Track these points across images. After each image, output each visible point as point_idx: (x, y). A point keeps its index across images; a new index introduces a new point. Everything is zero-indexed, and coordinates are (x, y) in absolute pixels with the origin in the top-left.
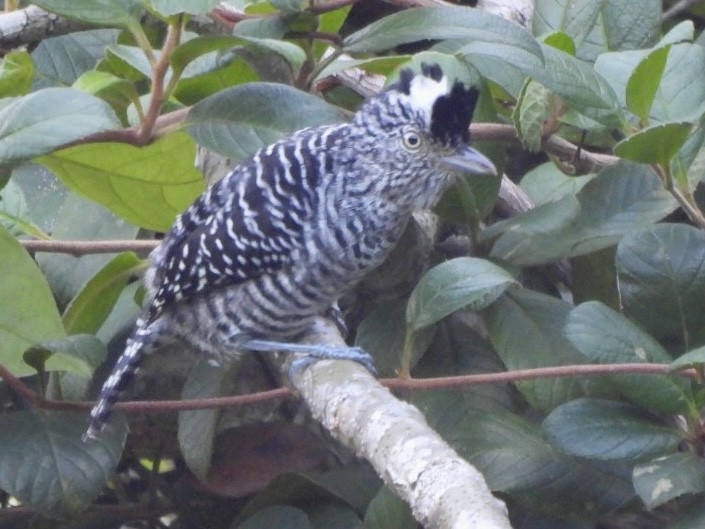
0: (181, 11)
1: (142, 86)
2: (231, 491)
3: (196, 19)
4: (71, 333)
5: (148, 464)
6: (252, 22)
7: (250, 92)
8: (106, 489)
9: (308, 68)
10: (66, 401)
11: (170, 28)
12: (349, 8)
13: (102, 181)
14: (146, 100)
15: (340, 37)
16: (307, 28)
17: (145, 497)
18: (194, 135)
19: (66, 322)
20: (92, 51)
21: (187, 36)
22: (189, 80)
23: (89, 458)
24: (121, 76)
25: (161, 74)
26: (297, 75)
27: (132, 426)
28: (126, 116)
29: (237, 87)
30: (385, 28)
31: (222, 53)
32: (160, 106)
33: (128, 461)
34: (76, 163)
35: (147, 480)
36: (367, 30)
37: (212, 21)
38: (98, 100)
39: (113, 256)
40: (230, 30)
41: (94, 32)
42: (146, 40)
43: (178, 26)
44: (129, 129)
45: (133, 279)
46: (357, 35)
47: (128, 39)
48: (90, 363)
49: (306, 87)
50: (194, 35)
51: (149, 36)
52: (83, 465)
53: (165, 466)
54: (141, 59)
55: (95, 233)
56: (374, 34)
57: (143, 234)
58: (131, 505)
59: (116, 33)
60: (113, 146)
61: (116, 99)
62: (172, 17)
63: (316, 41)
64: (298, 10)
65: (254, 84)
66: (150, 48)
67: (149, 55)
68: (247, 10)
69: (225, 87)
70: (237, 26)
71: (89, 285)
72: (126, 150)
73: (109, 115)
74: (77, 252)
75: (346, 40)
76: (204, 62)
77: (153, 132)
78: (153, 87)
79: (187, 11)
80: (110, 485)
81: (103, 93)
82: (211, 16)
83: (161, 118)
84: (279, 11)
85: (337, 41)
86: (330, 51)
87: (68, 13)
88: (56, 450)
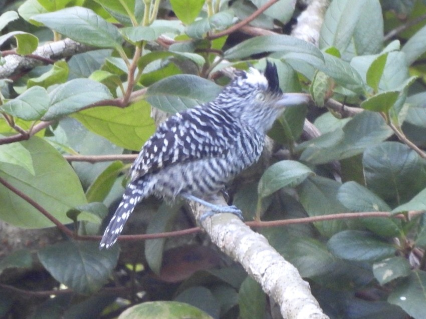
0: (142, 39)
1: (124, 77)
2: (173, 279)
3: (150, 44)
4: (90, 201)
5: (130, 267)
6: (179, 44)
7: (178, 80)
8: (110, 280)
9: (207, 67)
10: (88, 236)
11: (137, 48)
12: (227, 37)
13: (104, 126)
14: (125, 85)
15: (222, 51)
16: (206, 47)
17: (129, 284)
18: (149, 101)
19: (87, 196)
20: (98, 60)
21: (145, 52)
22: (146, 74)
23: (101, 265)
24: (113, 72)
25: (133, 71)
26: (201, 71)
27: (122, 248)
28: (116, 93)
29: (171, 77)
30: (245, 47)
31: (163, 60)
32: (133, 87)
33: (120, 266)
34: (90, 116)
35: (130, 275)
36: (236, 47)
37: (158, 45)
38: (101, 84)
39: (110, 163)
40: (167, 49)
41: (99, 51)
42: (125, 54)
43: (141, 47)
44: (118, 99)
45: (121, 174)
46: (231, 50)
47: (116, 54)
48: (100, 216)
49: (205, 76)
50: (149, 52)
51: (126, 52)
52: (97, 268)
53: (139, 268)
54: (123, 64)
55: (102, 151)
56: (239, 50)
57: (126, 152)
58: (122, 288)
59: (110, 51)
60: (110, 108)
61: (111, 84)
62: (137, 42)
63: (210, 54)
64: (201, 38)
65: (179, 75)
66: (127, 58)
67: (127, 62)
68: (176, 39)
69: (165, 77)
70: (171, 47)
71: (99, 178)
72: (116, 110)
73: (107, 92)
74: (92, 161)
75: (225, 53)
76: (155, 65)
77: (131, 100)
78: (129, 78)
79: (145, 39)
80: (112, 278)
81: (105, 82)
82: (156, 41)
83: (133, 94)
84: (191, 39)
85: (221, 53)
86: (217, 58)
87: (86, 42)
88: (84, 261)
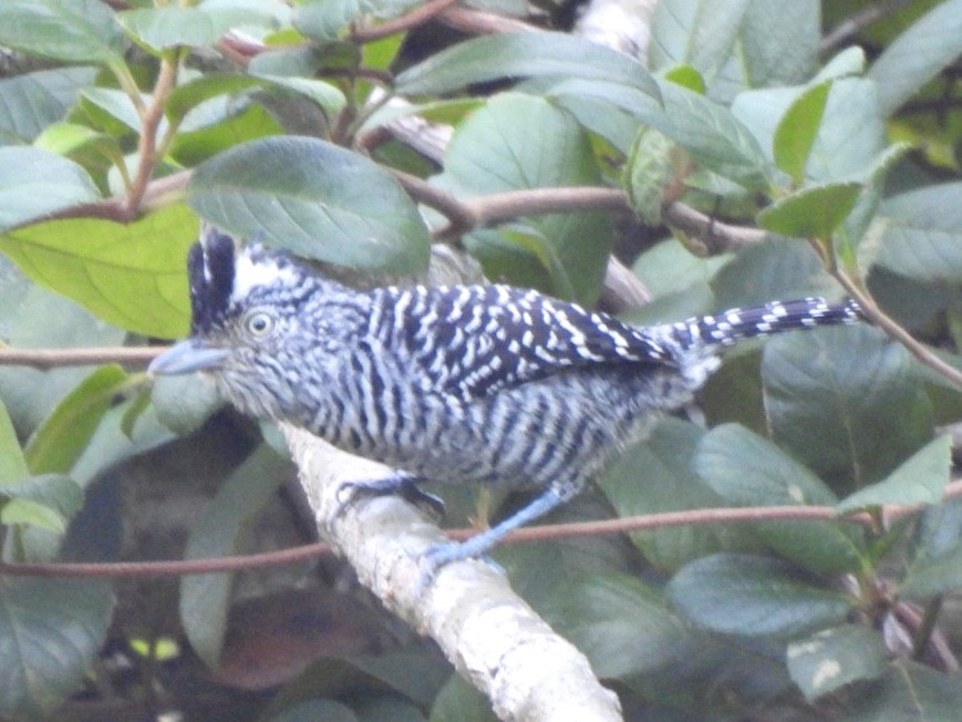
0: (178, 40)
1: (128, 142)
2: (251, 681)
3: (199, 53)
4: (36, 472)
5: (141, 647)
6: (275, 56)
7: (272, 149)
8: (87, 682)
9: (349, 116)
10: (30, 564)
11: (165, 65)
12: (402, 37)
13: (73, 267)
14: (133, 162)
15: (390, 74)
16: (345, 63)
17: (138, 693)
18: (197, 207)
19: (29, 458)
20: (59, 95)
21: (187, 76)
22: (191, 134)
23: (64, 641)
24: (100, 129)
25: (152, 126)
26: (334, 124)
27: (120, 595)
28: (106, 180)
29: (258, 142)
30: (451, 63)
31: (234, 96)
32: (152, 169)
33: (115, 643)
34: (41, 246)
35: (142, 669)
36: (427, 65)
37: (220, 55)
38: (72, 164)
39: (90, 371)
40: (245, 67)
41: (62, 70)
42: (131, 77)
43: (175, 64)
44: (111, 201)
45: (118, 400)
46: (414, 72)
47: (108, 79)
48: (62, 511)
49: (344, 139)
50: (196, 74)
51: (134, 74)
52: (54, 649)
53: (166, 649)
54: (127, 106)
55: (68, 339)
56: (435, 70)
57: (132, 340)
58: (119, 702)
59: (92, 72)
60: (90, 224)
61: (93, 161)
62: (166, 51)
63: (359, 82)
64: (334, 39)
65: (281, 139)
66: (138, 91)
67: (137, 102)
68: (269, 40)
69: (239, 141)
70: (254, 62)
71: (61, 410)
72: (106, 227)
73: (87, 185)
74: (43, 365)
75: (399, 79)
76: (210, 111)
77: (146, 203)
78: (142, 144)
79: (186, 41)
80: (92, 675)
81: (77, 154)
82: (217, 48)
83: (154, 185)
84: (309, 41)
85: (388, 81)
86: (378, 93)
87: (27, 46)
88: (19, 629)
